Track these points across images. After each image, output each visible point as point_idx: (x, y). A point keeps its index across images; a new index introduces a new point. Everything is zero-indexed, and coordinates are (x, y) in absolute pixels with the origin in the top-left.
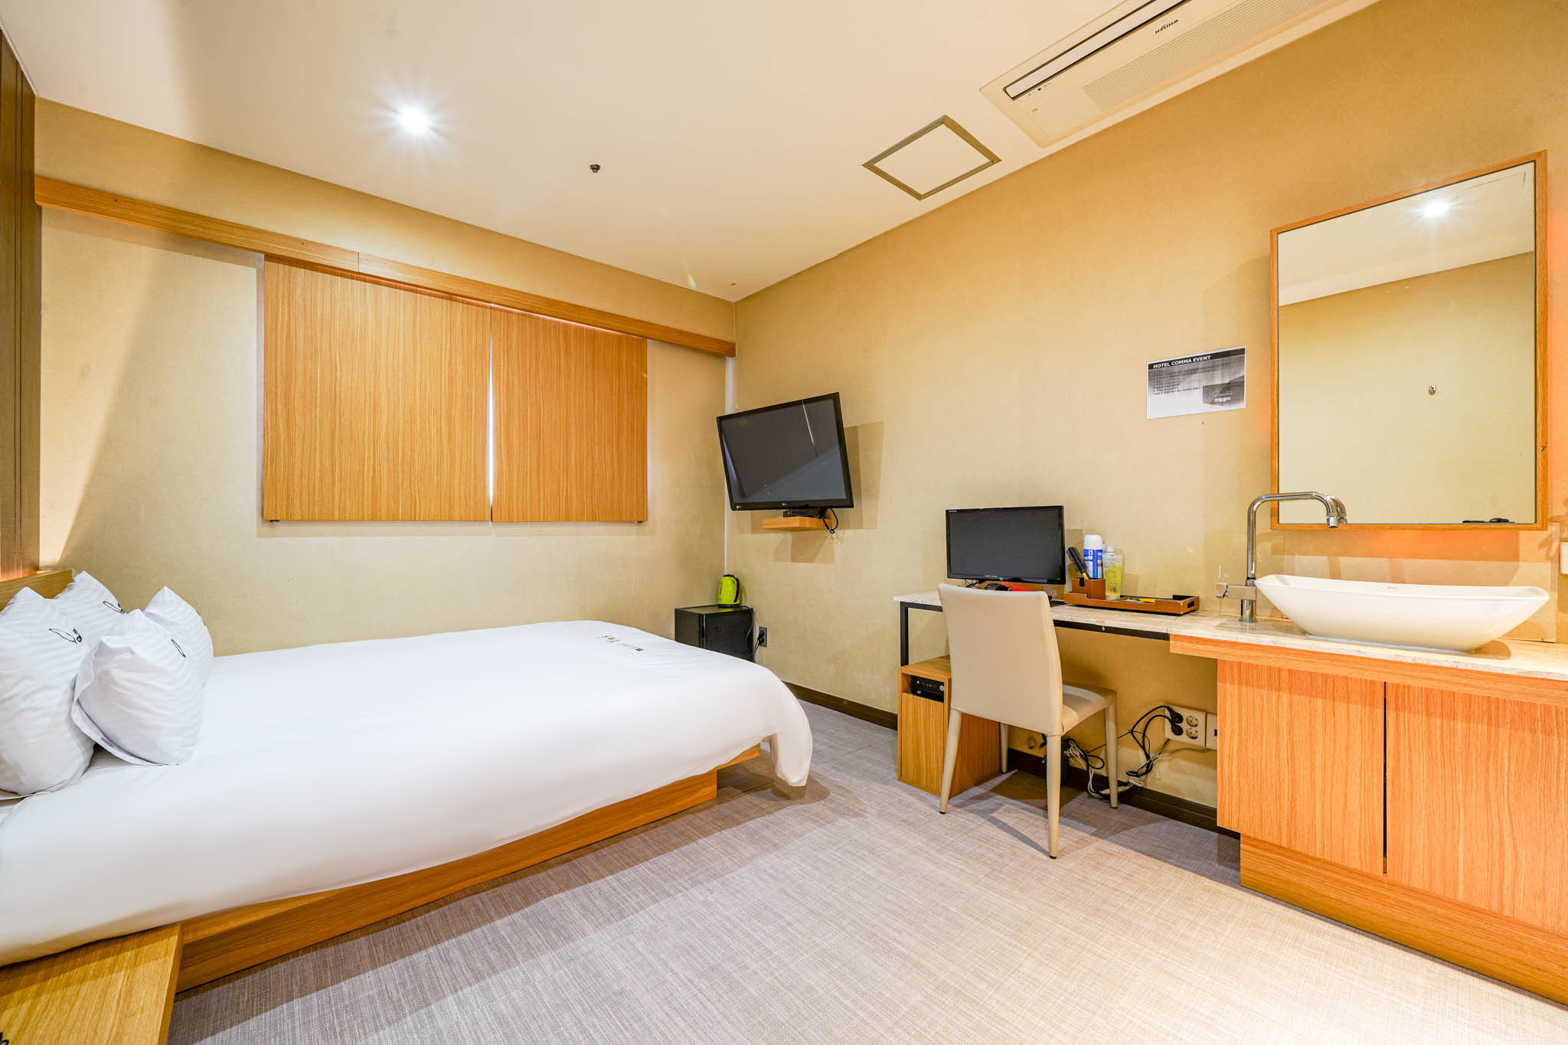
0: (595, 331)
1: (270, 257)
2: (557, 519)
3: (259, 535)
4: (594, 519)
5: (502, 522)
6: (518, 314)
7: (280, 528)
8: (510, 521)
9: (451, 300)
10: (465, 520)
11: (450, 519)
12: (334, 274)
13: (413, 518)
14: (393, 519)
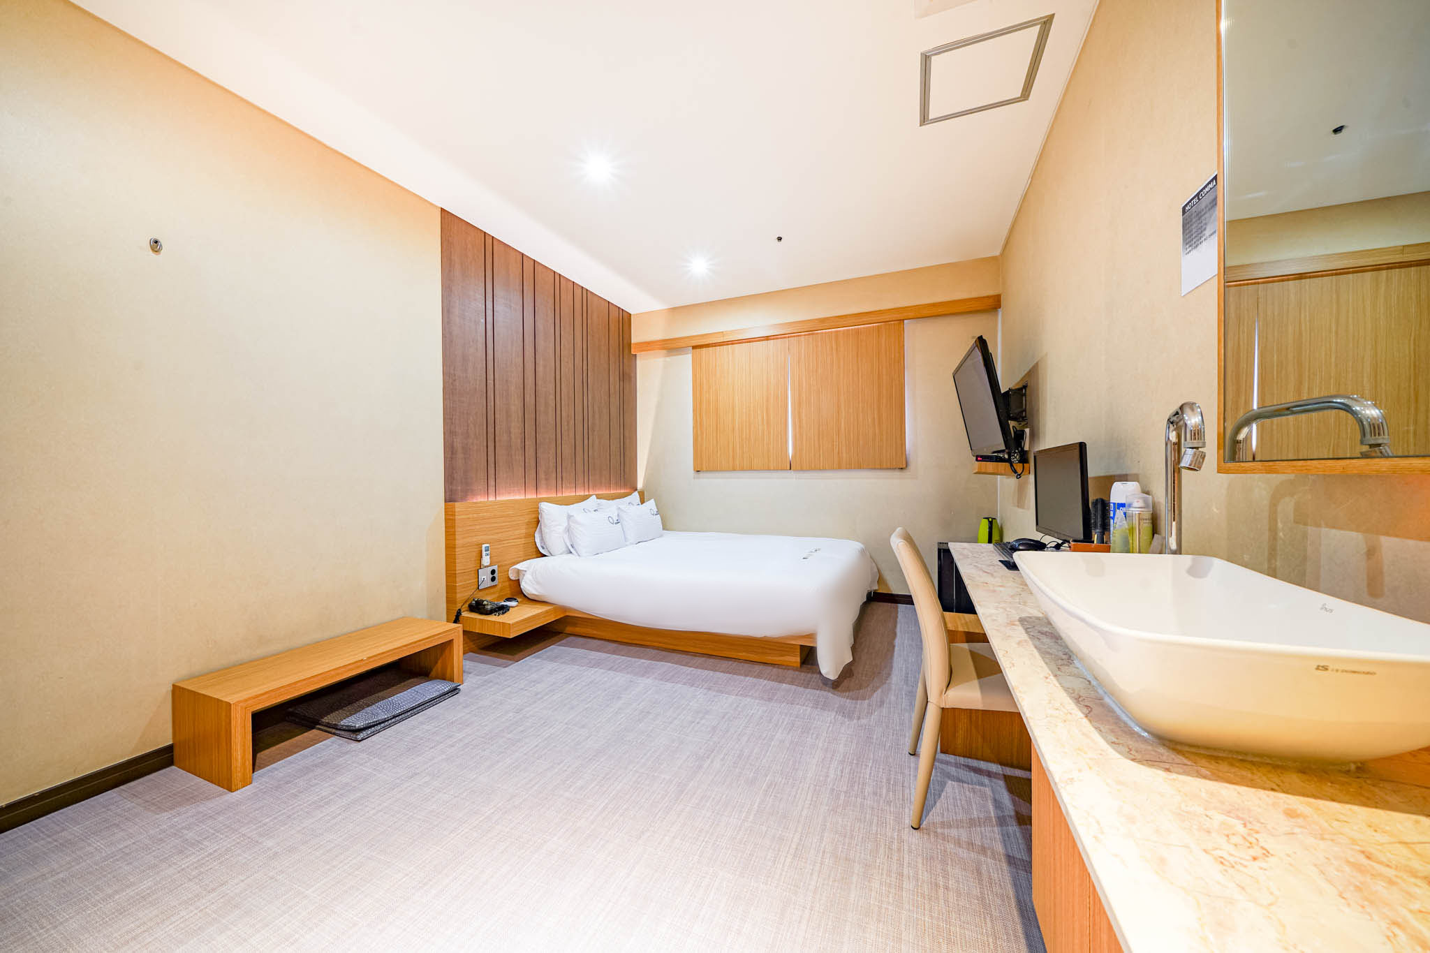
0: (858, 329)
1: (694, 347)
2: (832, 469)
3: (694, 478)
4: (859, 467)
5: (796, 470)
6: (805, 335)
7: (701, 474)
8: (802, 470)
9: (767, 340)
10: (776, 469)
11: (769, 469)
12: (715, 346)
13: (751, 469)
14: (742, 469)
